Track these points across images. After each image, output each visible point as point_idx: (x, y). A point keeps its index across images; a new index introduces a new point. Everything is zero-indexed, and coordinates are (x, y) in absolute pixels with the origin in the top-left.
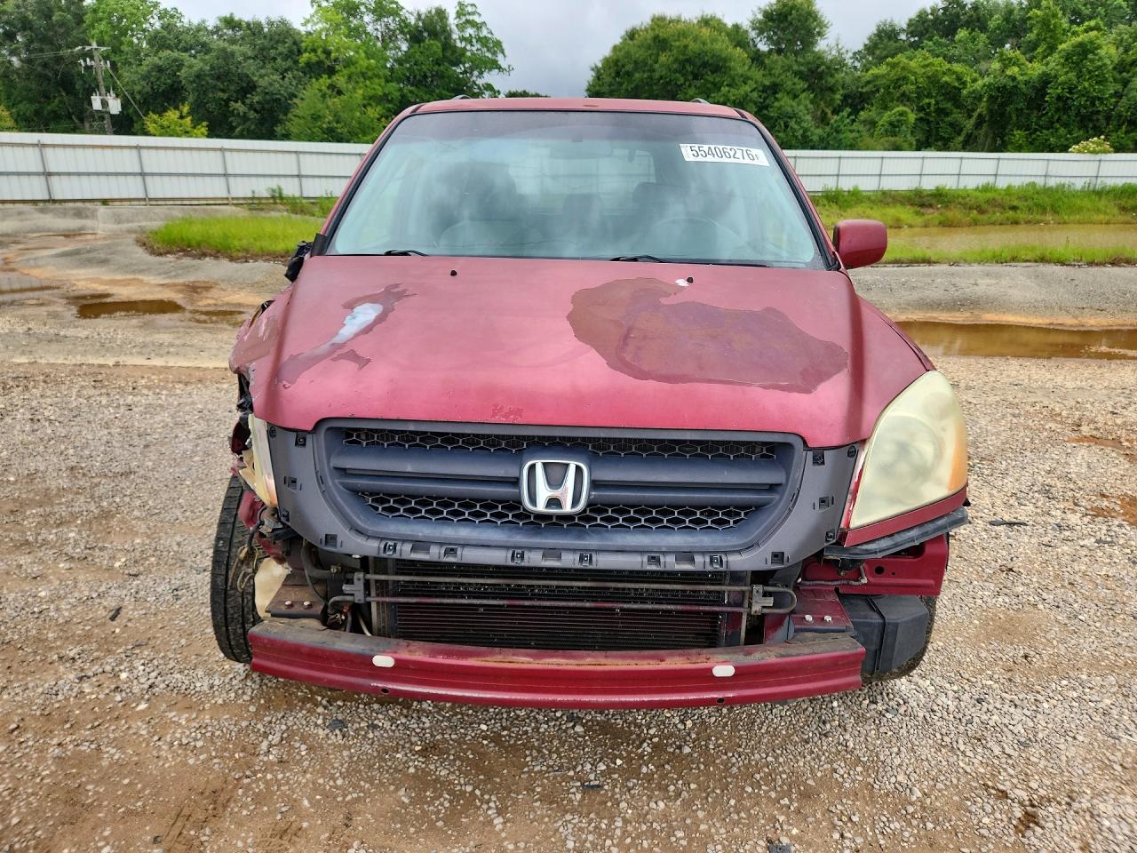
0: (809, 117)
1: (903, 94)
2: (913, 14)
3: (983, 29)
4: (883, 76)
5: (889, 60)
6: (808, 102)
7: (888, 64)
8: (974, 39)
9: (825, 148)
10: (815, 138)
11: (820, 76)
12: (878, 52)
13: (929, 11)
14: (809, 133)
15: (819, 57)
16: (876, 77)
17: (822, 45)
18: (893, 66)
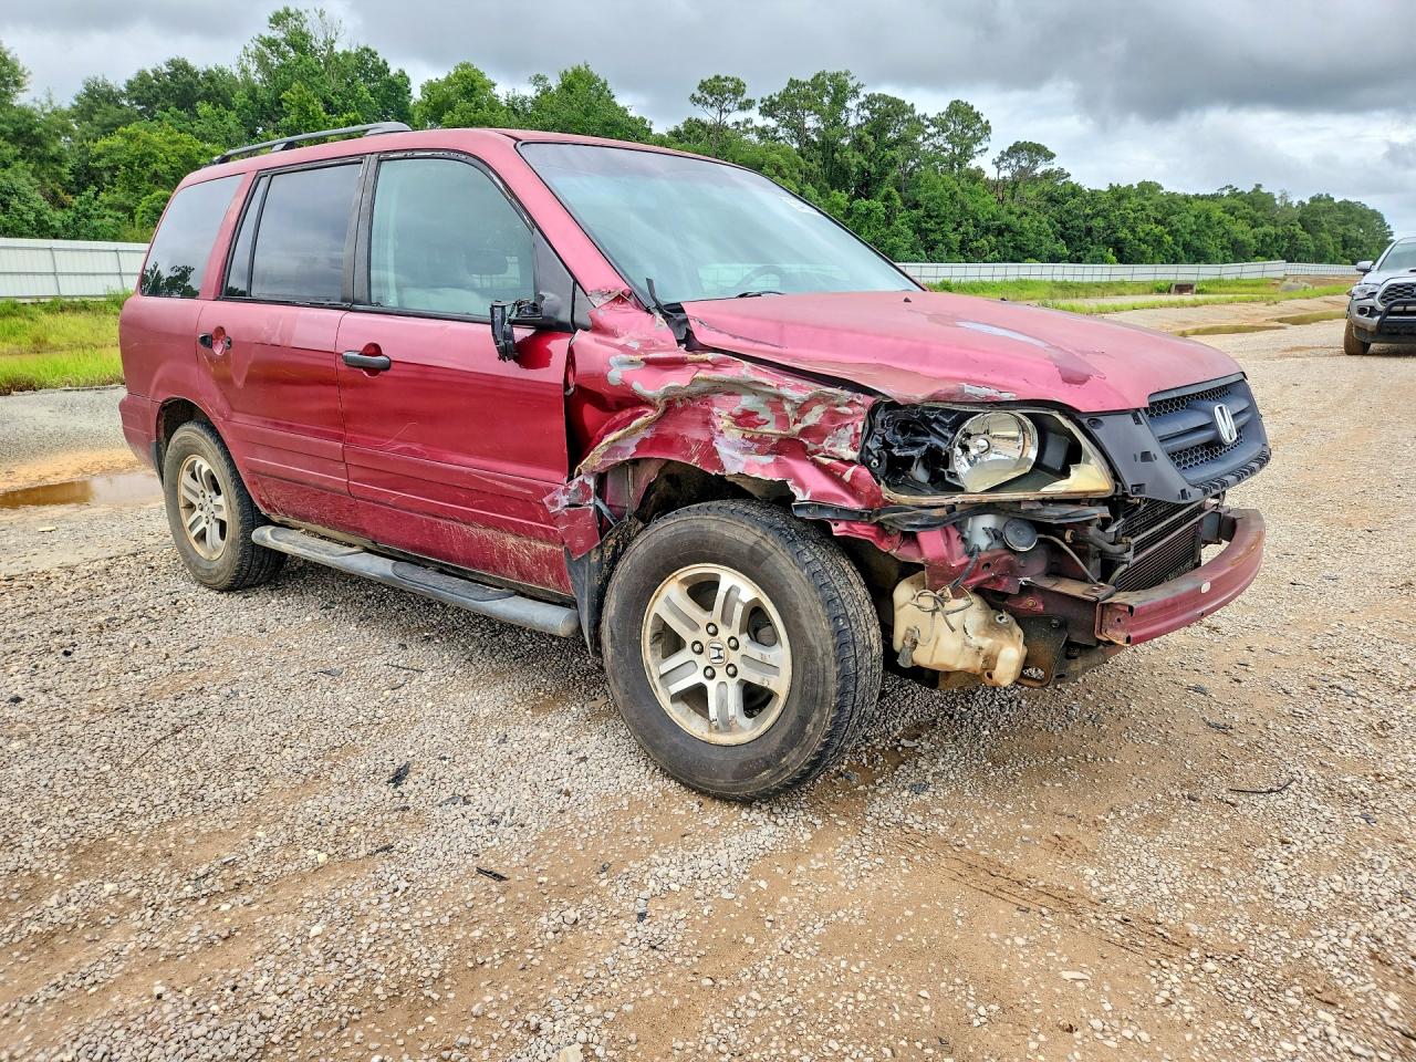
0: (37, 195)
1: (155, 174)
2: (132, 75)
3: (229, 106)
4: (120, 150)
5: (122, 129)
6: (29, 174)
7: (122, 134)
8: (221, 117)
9: (75, 238)
10: (58, 224)
11: (38, 141)
12: (97, 118)
13: (152, 75)
14: (46, 217)
15: (26, 114)
16: (111, 150)
17: (22, 99)
18: (131, 138)
